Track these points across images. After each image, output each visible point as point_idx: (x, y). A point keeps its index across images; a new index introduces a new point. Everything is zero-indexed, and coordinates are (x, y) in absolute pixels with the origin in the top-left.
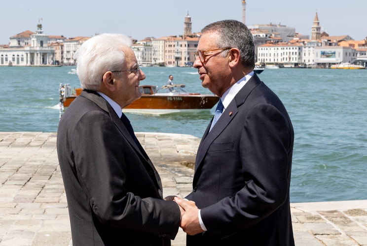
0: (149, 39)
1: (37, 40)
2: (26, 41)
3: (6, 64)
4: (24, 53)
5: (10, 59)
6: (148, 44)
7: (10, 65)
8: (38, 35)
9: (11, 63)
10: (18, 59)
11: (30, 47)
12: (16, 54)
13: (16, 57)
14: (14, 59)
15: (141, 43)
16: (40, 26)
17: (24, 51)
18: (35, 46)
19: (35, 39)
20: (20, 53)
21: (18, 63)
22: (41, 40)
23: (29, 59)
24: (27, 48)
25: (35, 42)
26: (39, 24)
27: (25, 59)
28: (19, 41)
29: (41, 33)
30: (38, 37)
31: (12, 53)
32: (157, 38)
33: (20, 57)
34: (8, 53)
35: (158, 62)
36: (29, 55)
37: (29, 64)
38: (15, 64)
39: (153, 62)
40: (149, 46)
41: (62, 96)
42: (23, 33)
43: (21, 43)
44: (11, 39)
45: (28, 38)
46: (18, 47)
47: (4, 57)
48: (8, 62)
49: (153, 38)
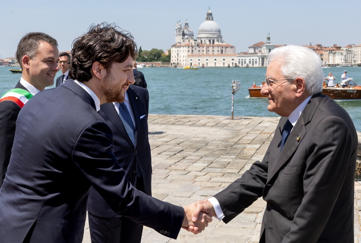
0: (350, 46)
1: (267, 48)
2: (260, 49)
3: (245, 65)
4: (257, 58)
5: (247, 62)
6: (350, 49)
7: (247, 67)
8: (267, 44)
9: (248, 65)
10: (253, 62)
11: (262, 53)
12: (251, 58)
13: (251, 61)
14: (250, 62)
15: (344, 49)
16: (269, 39)
17: (257, 56)
18: (265, 52)
19: (265, 48)
20: (255, 58)
21: (253, 65)
22: (269, 48)
23: (261, 62)
24: (260, 54)
25: (265, 50)
26: (268, 37)
27: (258, 62)
28: (255, 49)
29: (269, 43)
30: (267, 46)
31: (249, 58)
32: (357, 45)
33: (254, 61)
34: (246, 58)
35: (357, 63)
36: (261, 59)
37: (260, 65)
38: (250, 65)
39: (353, 63)
40: (350, 51)
41: (234, 90)
42: (258, 43)
43: (256, 50)
44: (249, 48)
45: (261, 47)
46: (254, 54)
47: (244, 61)
48: (246, 64)
49: (354, 45)
